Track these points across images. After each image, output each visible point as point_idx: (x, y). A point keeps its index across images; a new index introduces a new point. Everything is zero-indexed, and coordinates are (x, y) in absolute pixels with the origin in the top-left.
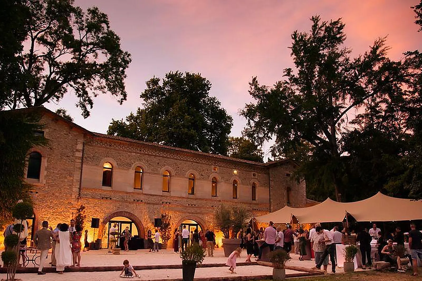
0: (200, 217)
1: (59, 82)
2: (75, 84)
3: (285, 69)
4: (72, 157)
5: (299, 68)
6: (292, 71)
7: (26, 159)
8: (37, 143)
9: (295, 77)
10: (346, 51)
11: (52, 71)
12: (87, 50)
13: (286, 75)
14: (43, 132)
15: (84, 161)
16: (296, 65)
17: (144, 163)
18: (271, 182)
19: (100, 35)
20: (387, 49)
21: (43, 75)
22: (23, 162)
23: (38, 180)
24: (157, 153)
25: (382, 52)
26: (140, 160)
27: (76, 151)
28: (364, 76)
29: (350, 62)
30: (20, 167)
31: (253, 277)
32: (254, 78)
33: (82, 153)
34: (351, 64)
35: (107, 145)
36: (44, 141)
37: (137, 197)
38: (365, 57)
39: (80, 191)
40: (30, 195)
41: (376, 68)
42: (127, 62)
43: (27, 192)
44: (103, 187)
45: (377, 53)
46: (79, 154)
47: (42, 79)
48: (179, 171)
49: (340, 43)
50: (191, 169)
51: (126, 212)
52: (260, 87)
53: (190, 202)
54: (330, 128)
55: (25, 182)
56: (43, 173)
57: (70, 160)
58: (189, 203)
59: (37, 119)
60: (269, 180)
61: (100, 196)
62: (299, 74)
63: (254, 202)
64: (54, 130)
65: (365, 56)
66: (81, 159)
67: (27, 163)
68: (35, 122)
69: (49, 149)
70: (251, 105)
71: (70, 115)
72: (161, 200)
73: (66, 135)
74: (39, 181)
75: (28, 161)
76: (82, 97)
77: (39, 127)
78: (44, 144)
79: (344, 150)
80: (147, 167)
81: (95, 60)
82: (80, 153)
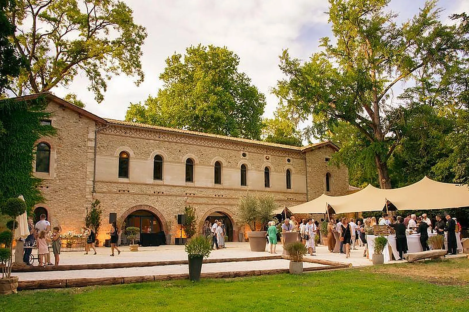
0: (228, 209)
1: (67, 64)
2: (85, 65)
3: (322, 39)
4: (83, 147)
5: (338, 37)
6: (330, 40)
7: (34, 151)
8: (44, 133)
9: (333, 47)
10: (392, 16)
11: (59, 51)
12: (96, 25)
13: (322, 45)
14: (50, 121)
15: (97, 151)
16: (334, 34)
17: (163, 151)
18: (307, 167)
19: (110, 8)
20: (440, 11)
21: (49, 56)
22: (30, 154)
23: (48, 173)
24: (178, 139)
25: (434, 14)
26: (159, 147)
27: (87, 141)
28: (412, 44)
29: (397, 28)
30: (27, 159)
31: (269, 271)
32: (284, 50)
33: (94, 143)
34: (398, 31)
35: (122, 133)
36: (52, 131)
37: (157, 189)
38: (413, 22)
39: (94, 184)
40: (40, 191)
41: (426, 34)
42: (142, 38)
43: (36, 187)
44: (120, 178)
45: (428, 16)
46: (92, 144)
47: (49, 61)
48: (203, 159)
49: (384, 5)
50: (218, 156)
51: (146, 205)
52: (291, 61)
53: (217, 192)
54: (373, 105)
55: (34, 177)
56: (53, 165)
57: (82, 150)
58: (217, 194)
59: (43, 107)
60: (306, 165)
61: (116, 188)
62: (338, 44)
63: (289, 190)
64: (63, 118)
65: (414, 20)
66: (94, 149)
67: (35, 155)
68: (41, 110)
69: (57, 139)
70: (283, 81)
71: (81, 100)
72: (184, 191)
73: (76, 123)
74: (49, 175)
75: (35, 153)
76: (95, 79)
77: (45, 116)
78: (52, 134)
79: (389, 129)
80: (168, 155)
81: (106, 36)
82: (92, 142)
